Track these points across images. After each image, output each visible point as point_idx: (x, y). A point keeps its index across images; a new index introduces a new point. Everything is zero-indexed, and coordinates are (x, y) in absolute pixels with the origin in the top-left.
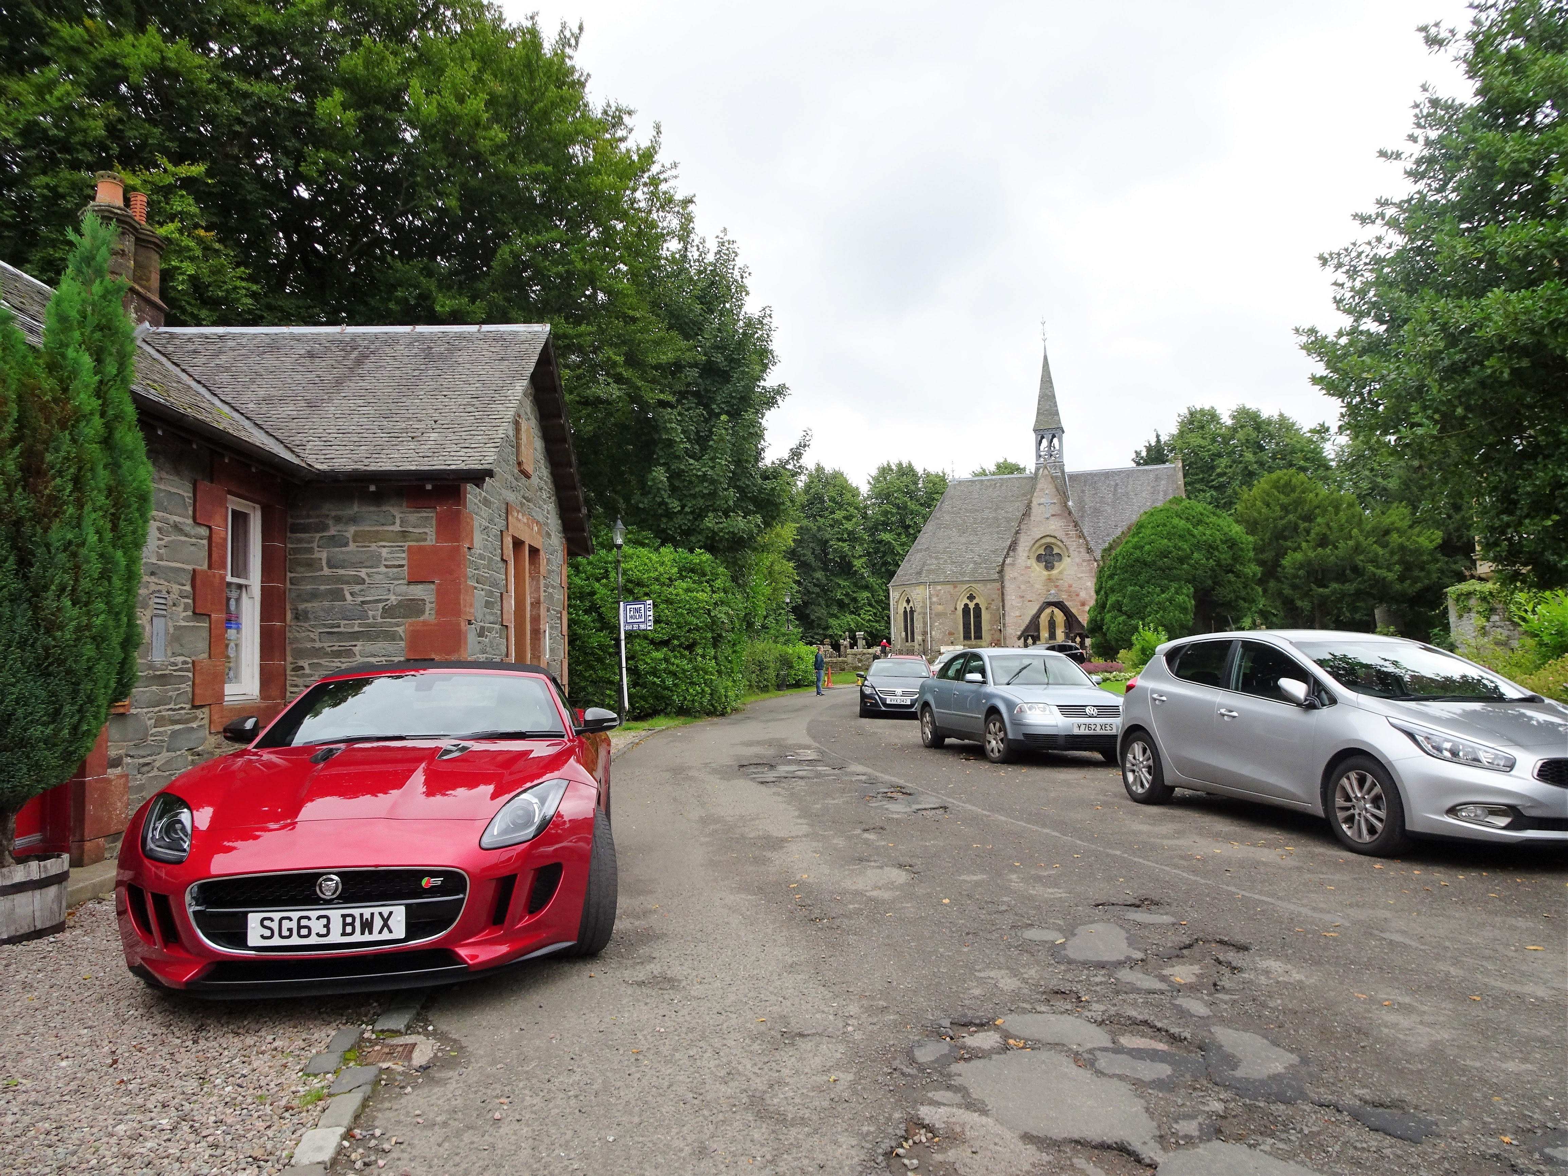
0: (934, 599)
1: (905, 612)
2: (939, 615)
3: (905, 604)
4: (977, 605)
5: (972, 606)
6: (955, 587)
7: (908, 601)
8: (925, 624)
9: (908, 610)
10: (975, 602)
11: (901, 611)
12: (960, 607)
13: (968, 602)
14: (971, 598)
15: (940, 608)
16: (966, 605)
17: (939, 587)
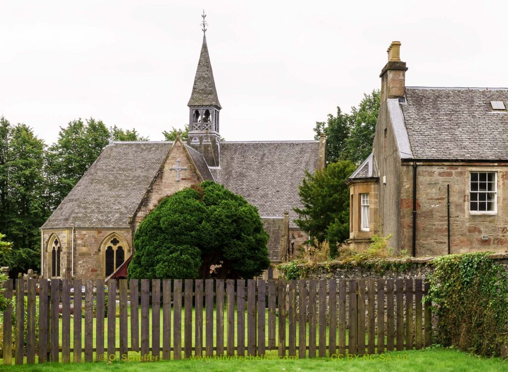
0: (79, 242)
1: (54, 251)
2: (83, 255)
3: (54, 245)
4: (120, 248)
5: (115, 248)
6: (99, 232)
7: (56, 242)
8: (69, 261)
9: (56, 249)
10: (118, 245)
11: (50, 250)
12: (104, 249)
13: (111, 245)
14: (115, 242)
15: (84, 249)
16: (110, 248)
17: (84, 232)
